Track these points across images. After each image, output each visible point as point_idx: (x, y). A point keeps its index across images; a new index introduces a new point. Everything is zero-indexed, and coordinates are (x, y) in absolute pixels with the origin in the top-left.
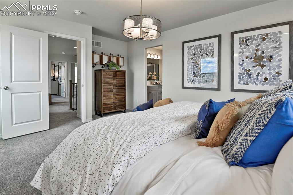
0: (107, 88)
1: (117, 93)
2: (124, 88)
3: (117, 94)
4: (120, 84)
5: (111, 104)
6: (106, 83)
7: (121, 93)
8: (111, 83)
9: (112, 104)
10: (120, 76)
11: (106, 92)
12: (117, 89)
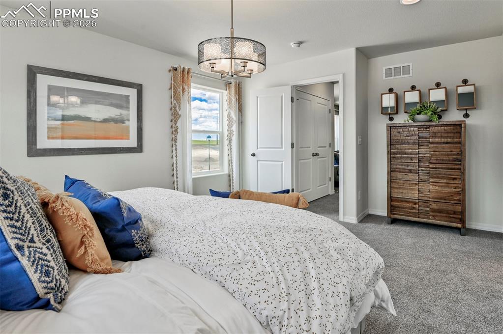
0: (402, 165)
1: (432, 178)
2: (458, 169)
3: (431, 180)
4: (441, 157)
5: (412, 202)
6: (399, 154)
7: (445, 181)
8: (411, 154)
9: (415, 203)
10: (441, 137)
11: (397, 172)
12: (432, 168)
